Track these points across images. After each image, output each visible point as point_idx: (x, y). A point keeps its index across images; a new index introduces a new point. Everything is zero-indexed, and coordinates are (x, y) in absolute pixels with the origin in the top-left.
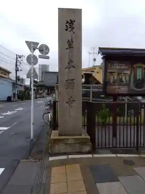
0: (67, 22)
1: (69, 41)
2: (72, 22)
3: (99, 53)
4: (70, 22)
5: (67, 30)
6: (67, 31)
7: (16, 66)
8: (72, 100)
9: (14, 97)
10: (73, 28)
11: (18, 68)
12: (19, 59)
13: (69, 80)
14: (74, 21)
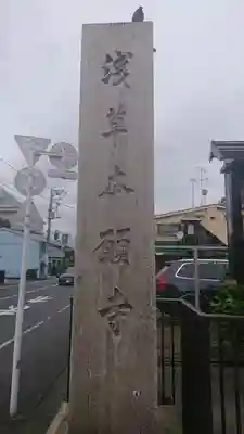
0: (109, 59)
2: (122, 59)
3: (212, 157)
4: (115, 57)
5: (106, 81)
6: (108, 85)
7: (50, 210)
8: (120, 302)
9: (42, 270)
10: (126, 74)
11: (53, 214)
13: (111, 231)
14: (130, 55)
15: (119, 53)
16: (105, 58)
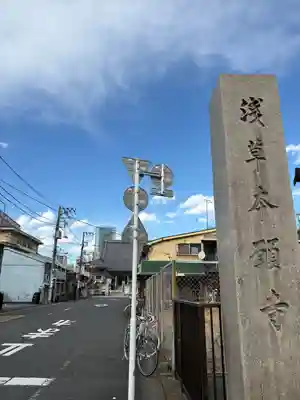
0: (245, 103)
1: (252, 142)
2: (255, 103)
4: (249, 102)
5: (244, 119)
6: (247, 123)
7: (57, 229)
8: (278, 301)
10: (260, 115)
11: (60, 233)
12: (64, 216)
13: (263, 241)
14: (261, 100)
15: (252, 99)
16: (241, 102)
